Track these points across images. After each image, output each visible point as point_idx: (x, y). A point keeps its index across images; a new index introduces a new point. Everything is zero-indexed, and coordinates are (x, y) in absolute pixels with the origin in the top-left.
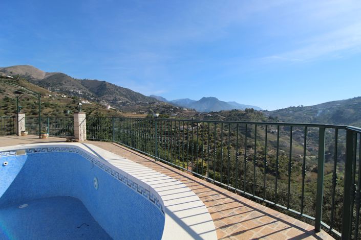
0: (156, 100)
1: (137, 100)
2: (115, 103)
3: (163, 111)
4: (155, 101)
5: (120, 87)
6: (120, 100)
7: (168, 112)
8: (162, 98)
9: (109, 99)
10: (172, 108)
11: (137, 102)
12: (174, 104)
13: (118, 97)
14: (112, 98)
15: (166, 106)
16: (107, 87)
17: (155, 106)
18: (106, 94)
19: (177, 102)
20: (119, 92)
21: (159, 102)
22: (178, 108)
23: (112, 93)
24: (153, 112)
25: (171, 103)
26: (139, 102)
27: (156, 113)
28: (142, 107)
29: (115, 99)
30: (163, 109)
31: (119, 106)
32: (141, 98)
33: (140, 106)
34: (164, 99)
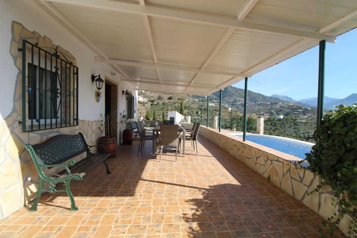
0: (280, 100)
1: (257, 101)
2: (235, 105)
3: (287, 113)
4: (278, 101)
5: (240, 89)
6: (240, 101)
7: (295, 114)
8: (287, 97)
9: (229, 100)
10: (300, 109)
11: (257, 103)
12: (303, 105)
13: (238, 99)
14: (232, 100)
15: (292, 106)
16: (228, 90)
17: (279, 107)
18: (227, 96)
19: (308, 101)
20: (239, 94)
21: (283, 102)
22: (309, 109)
23: (232, 95)
24: (275, 113)
25: (299, 103)
26: (259, 103)
27: (279, 115)
28: (262, 108)
29: (235, 101)
30: (288, 111)
31: (238, 108)
32: (261, 98)
33: (260, 107)
34: (290, 98)
